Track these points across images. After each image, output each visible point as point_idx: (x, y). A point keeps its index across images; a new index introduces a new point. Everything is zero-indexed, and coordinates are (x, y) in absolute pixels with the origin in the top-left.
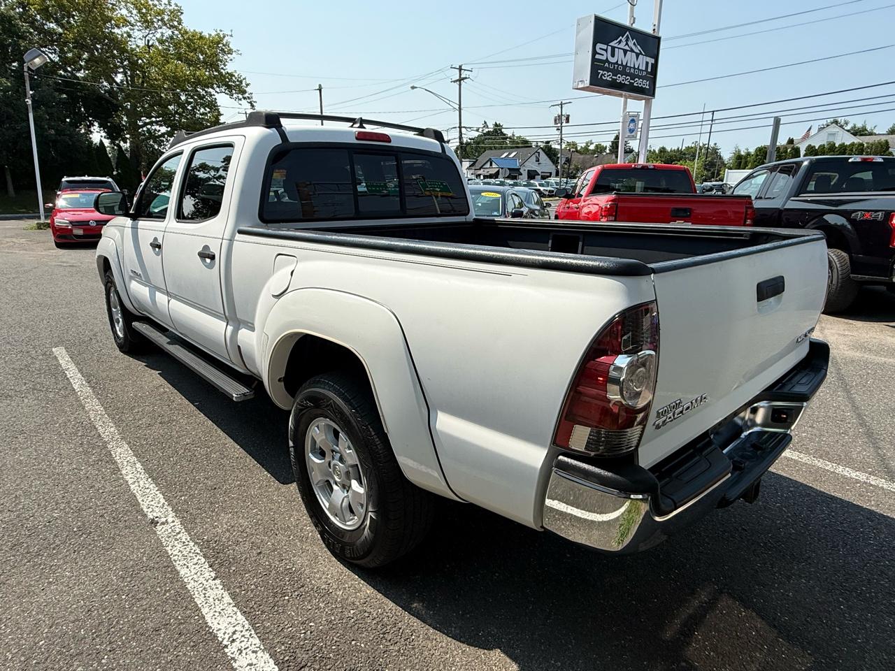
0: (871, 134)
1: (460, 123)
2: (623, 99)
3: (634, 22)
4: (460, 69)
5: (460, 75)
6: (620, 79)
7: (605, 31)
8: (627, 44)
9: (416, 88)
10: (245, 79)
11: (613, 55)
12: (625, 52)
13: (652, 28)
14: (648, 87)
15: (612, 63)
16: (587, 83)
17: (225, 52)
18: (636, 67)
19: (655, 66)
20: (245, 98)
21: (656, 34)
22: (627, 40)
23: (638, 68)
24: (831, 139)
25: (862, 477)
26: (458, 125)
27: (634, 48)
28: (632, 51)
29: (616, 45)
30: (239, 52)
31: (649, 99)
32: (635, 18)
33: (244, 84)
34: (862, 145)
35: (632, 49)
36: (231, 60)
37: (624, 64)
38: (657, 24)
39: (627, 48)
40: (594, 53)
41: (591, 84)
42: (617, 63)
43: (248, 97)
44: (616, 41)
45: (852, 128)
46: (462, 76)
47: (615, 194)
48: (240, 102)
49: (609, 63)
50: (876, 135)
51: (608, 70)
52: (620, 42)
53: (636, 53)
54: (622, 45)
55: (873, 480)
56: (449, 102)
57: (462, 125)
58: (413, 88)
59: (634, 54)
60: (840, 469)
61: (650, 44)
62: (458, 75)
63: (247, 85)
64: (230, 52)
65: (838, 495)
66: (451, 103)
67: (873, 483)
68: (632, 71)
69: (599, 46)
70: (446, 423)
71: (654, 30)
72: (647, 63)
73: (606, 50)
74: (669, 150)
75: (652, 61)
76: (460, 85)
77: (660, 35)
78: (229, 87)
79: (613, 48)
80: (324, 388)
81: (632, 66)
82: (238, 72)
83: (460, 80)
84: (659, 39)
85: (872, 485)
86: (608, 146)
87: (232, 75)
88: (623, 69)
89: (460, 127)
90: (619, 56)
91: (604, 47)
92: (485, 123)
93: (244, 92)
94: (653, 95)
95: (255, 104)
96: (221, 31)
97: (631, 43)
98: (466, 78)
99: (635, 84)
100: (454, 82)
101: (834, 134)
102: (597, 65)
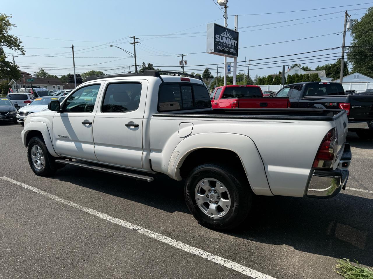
0: (310, 70)
1: (136, 63)
2: (225, 57)
3: (227, 26)
4: (134, 38)
5: (134, 41)
6: (225, 49)
7: (219, 29)
8: (227, 35)
9: (113, 46)
10: (19, 39)
11: (222, 39)
12: (226, 38)
13: (235, 28)
14: (235, 52)
15: (222, 43)
16: (213, 51)
17: (6, 25)
18: (231, 44)
19: (237, 44)
20: (19, 49)
21: (236, 31)
22: (227, 34)
23: (231, 45)
24: (296, 72)
25: (358, 190)
26: (135, 65)
27: (229, 36)
28: (229, 38)
29: (223, 35)
30: (15, 26)
31: (236, 57)
32: (227, 24)
33: (18, 42)
34: (308, 75)
35: (228, 37)
36: (10, 29)
37: (226, 43)
38: (236, 27)
39: (227, 36)
40: (215, 38)
41: (215, 51)
42: (223, 43)
43: (21, 49)
44: (223, 34)
45: (303, 68)
46: (135, 41)
47: (238, 98)
48: (17, 51)
49: (221, 42)
50: (312, 70)
51: (220, 45)
52: (224, 34)
53: (230, 39)
54: (225, 35)
55: (361, 190)
56: (130, 53)
57: (137, 65)
58: (111, 46)
59: (229, 39)
60: (350, 189)
61: (235, 35)
62: (133, 41)
63: (20, 42)
64: (10, 25)
65: (354, 195)
66: (131, 54)
67: (361, 191)
68: (229, 46)
69: (217, 36)
70: (271, 168)
71: (235, 29)
72: (234, 43)
73: (219, 37)
74: (230, 77)
75: (236, 42)
76: (135, 46)
77: (238, 31)
78: (9, 43)
79: (222, 37)
80: (210, 167)
81: (229, 44)
82: (15, 36)
83: (134, 43)
84: (238, 33)
85: (361, 192)
86: (202, 74)
87: (11, 37)
88: (226, 45)
89: (136, 66)
90: (224, 40)
91: (219, 36)
92: (144, 63)
93: (19, 46)
94: (237, 56)
95: (25, 52)
96: (5, 14)
97: (228, 35)
98: (137, 42)
99: (231, 51)
100: (131, 44)
101: (297, 70)
102: (216, 43)
